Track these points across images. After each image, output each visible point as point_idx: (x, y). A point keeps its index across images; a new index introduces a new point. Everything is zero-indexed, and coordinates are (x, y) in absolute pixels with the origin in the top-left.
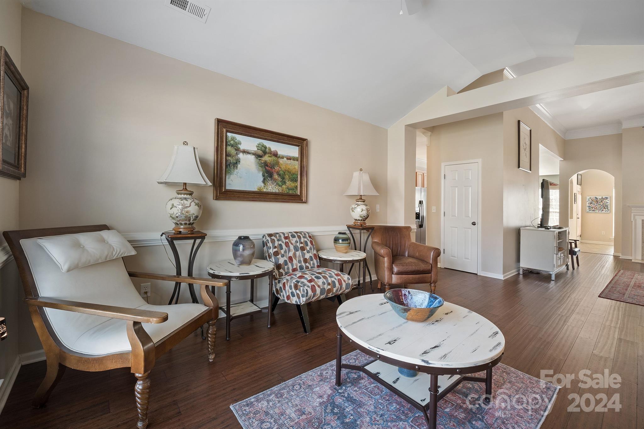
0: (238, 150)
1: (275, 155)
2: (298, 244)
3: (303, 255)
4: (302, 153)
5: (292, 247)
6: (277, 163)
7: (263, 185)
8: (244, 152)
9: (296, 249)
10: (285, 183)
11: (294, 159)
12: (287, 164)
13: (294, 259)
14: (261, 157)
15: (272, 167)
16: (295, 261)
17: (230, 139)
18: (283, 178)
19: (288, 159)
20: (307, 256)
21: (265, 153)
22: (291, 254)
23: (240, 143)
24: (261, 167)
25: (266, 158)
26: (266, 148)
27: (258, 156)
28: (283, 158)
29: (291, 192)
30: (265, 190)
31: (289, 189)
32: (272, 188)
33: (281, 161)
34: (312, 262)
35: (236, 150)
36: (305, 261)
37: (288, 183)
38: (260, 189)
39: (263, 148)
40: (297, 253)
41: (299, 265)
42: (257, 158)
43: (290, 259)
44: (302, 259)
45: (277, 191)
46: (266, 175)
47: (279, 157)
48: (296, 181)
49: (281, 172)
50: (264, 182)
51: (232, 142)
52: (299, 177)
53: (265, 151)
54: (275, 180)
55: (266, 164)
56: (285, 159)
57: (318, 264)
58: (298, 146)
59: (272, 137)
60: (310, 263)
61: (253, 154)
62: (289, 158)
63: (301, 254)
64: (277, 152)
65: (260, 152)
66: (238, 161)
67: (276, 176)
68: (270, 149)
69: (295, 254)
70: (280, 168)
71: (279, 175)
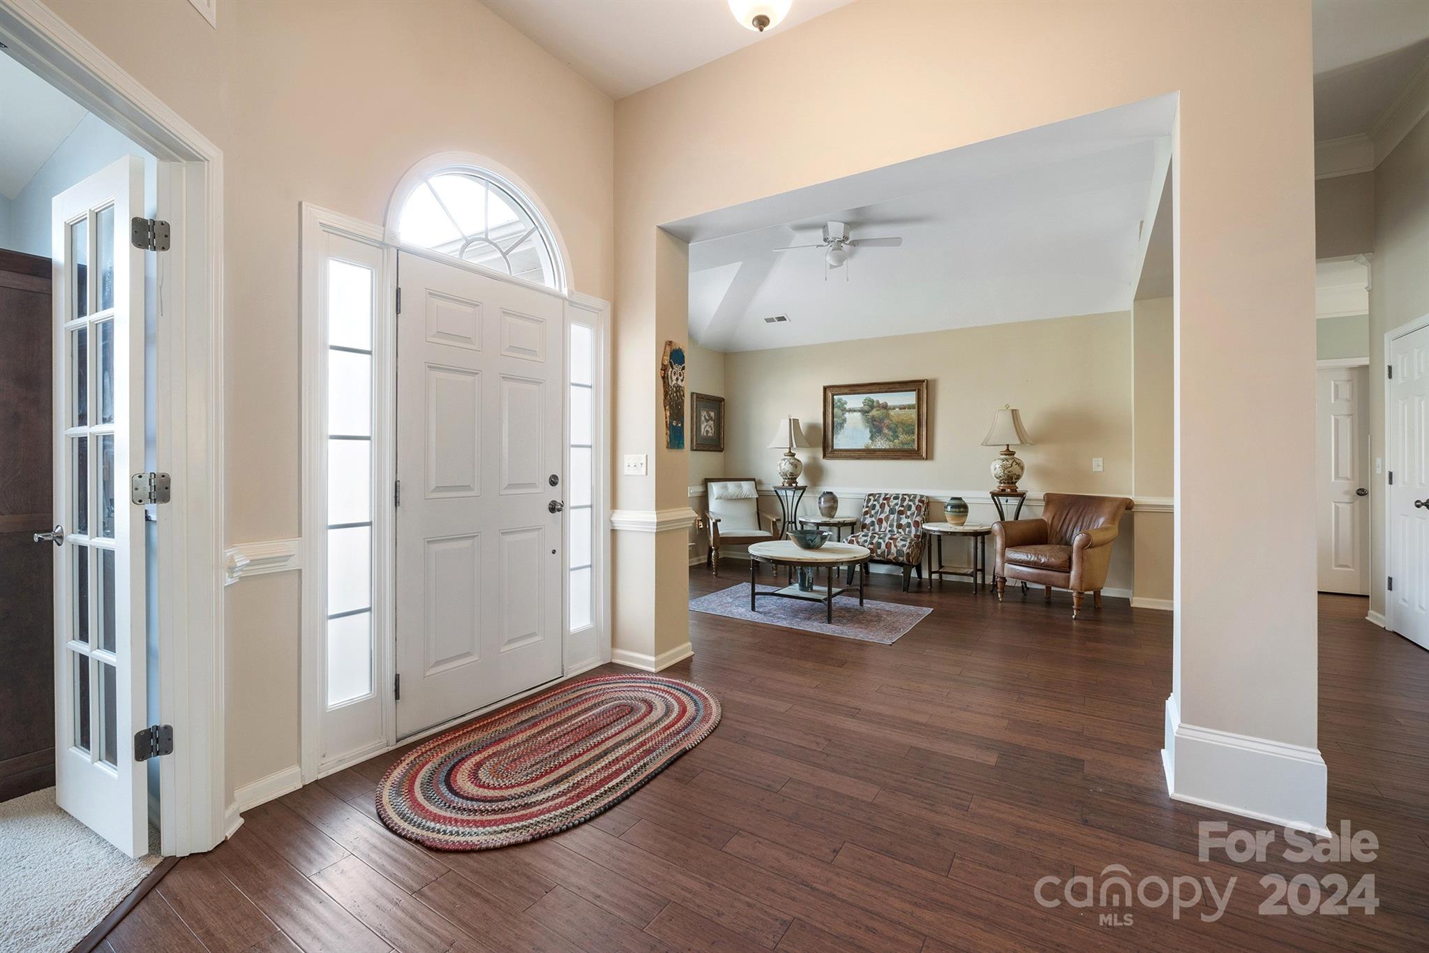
0: (844, 410)
1: (885, 407)
2: (897, 507)
3: (899, 519)
4: (919, 399)
5: (887, 509)
6: (888, 416)
7: (870, 441)
8: (850, 411)
9: (892, 511)
10: (897, 437)
11: (910, 407)
12: (900, 415)
13: (884, 522)
14: (868, 412)
15: (881, 421)
16: (884, 524)
17: (836, 401)
18: (895, 432)
19: (900, 409)
20: (904, 521)
21: (872, 407)
22: (883, 516)
23: (846, 403)
24: (868, 423)
25: (874, 413)
26: (873, 401)
27: (864, 412)
28: (894, 408)
29: (906, 447)
30: (873, 447)
31: (903, 444)
32: (881, 444)
33: (892, 413)
34: (907, 529)
35: (842, 410)
36: (899, 526)
37: (902, 437)
38: (867, 446)
39: (870, 403)
40: (892, 516)
41: (889, 529)
42: (863, 415)
43: (880, 521)
44: (895, 524)
45: (888, 447)
46: (874, 430)
47: (890, 408)
48: (913, 433)
49: (892, 425)
50: (871, 438)
51: (839, 404)
52: (916, 427)
53: (871, 405)
54: (885, 435)
55: (873, 419)
56: (897, 409)
57: (918, 534)
58: (915, 390)
59: (880, 389)
60: (904, 530)
61: (859, 411)
62: (902, 408)
63: (896, 518)
64: (887, 404)
65: (867, 408)
66: (845, 420)
67: (886, 431)
68: (878, 402)
69: (887, 518)
70: (891, 420)
71: (890, 429)
